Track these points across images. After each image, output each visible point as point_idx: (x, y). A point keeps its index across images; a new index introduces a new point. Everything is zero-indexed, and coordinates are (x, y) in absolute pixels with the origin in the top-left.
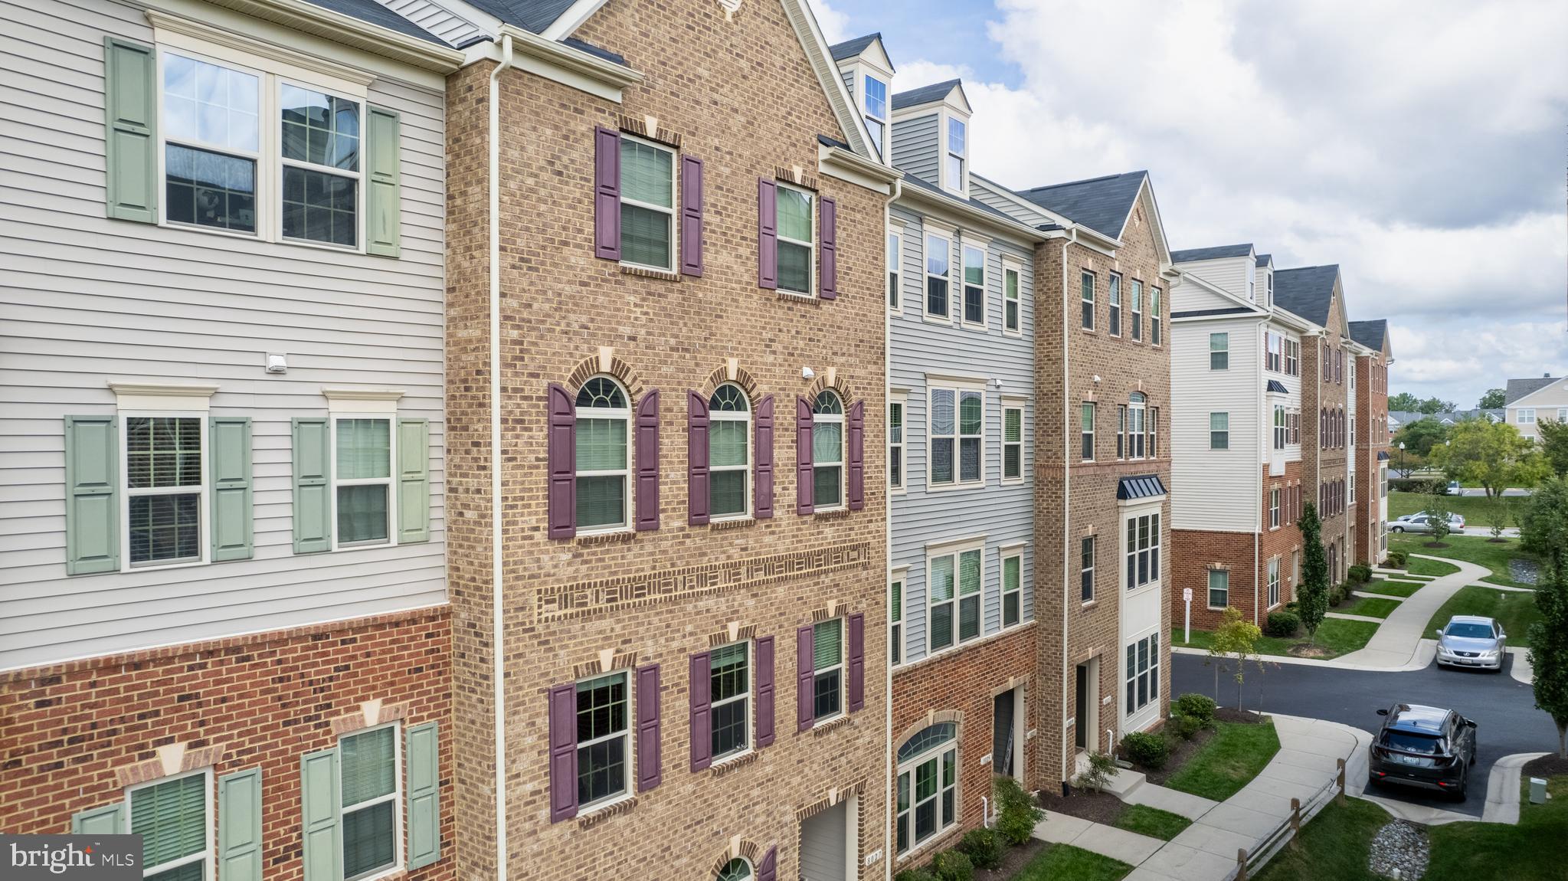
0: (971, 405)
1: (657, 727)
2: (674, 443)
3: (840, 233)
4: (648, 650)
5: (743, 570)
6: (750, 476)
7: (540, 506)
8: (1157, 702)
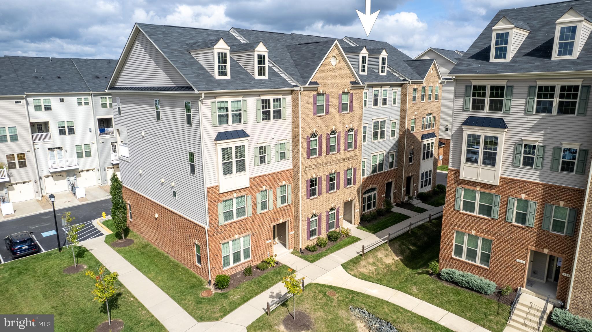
0: (383, 123)
1: (321, 186)
2: (324, 142)
3: (354, 99)
4: (320, 174)
5: (335, 161)
6: (336, 145)
7: (306, 154)
8: (431, 185)
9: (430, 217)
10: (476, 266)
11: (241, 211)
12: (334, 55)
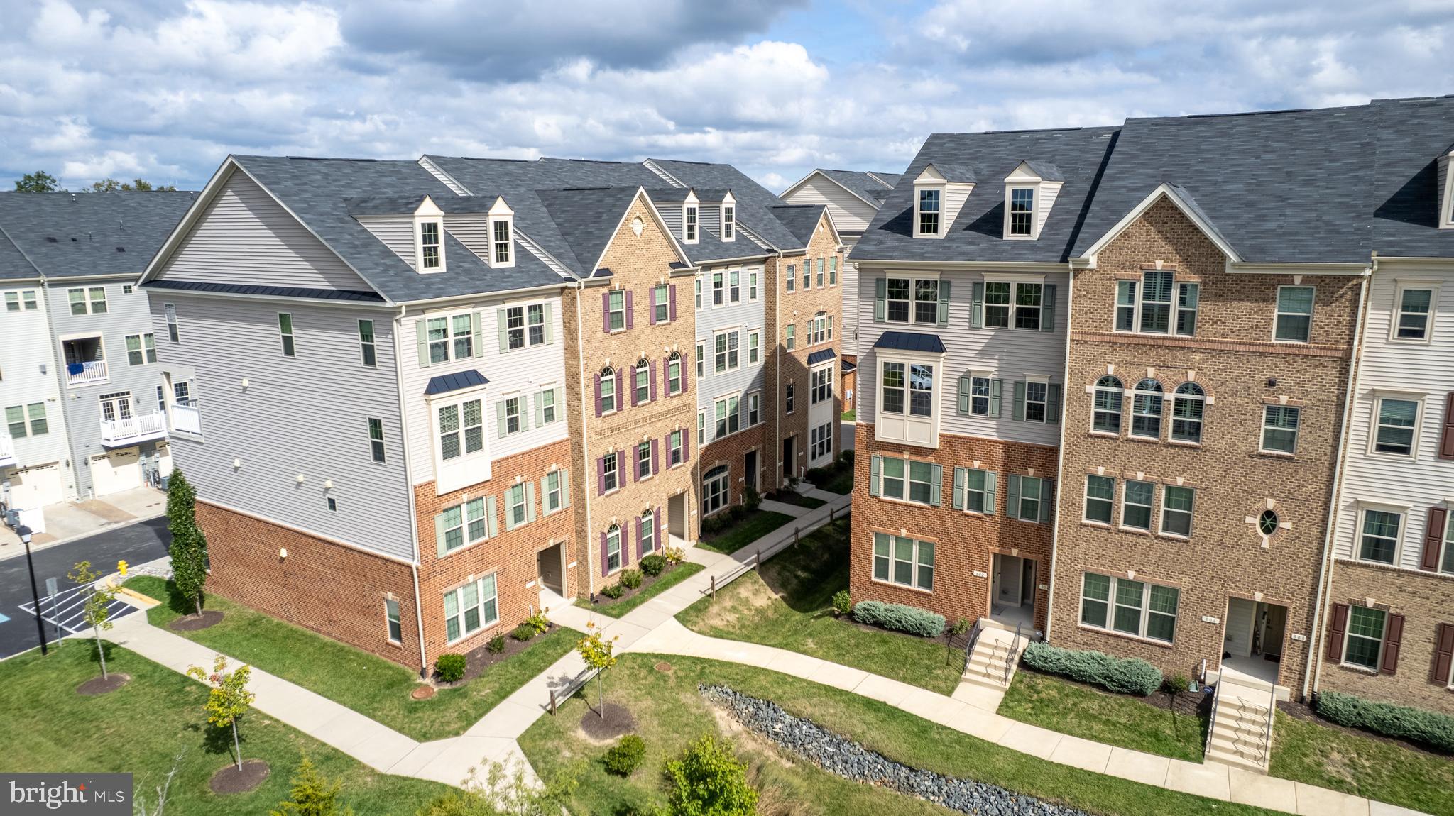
0: (734, 336)
1: (624, 469)
2: (626, 383)
3: (677, 296)
4: (621, 446)
5: (648, 418)
6: (649, 387)
7: (593, 408)
8: (831, 454)
9: (832, 515)
10: (911, 591)
11: (477, 528)
12: (638, 214)
